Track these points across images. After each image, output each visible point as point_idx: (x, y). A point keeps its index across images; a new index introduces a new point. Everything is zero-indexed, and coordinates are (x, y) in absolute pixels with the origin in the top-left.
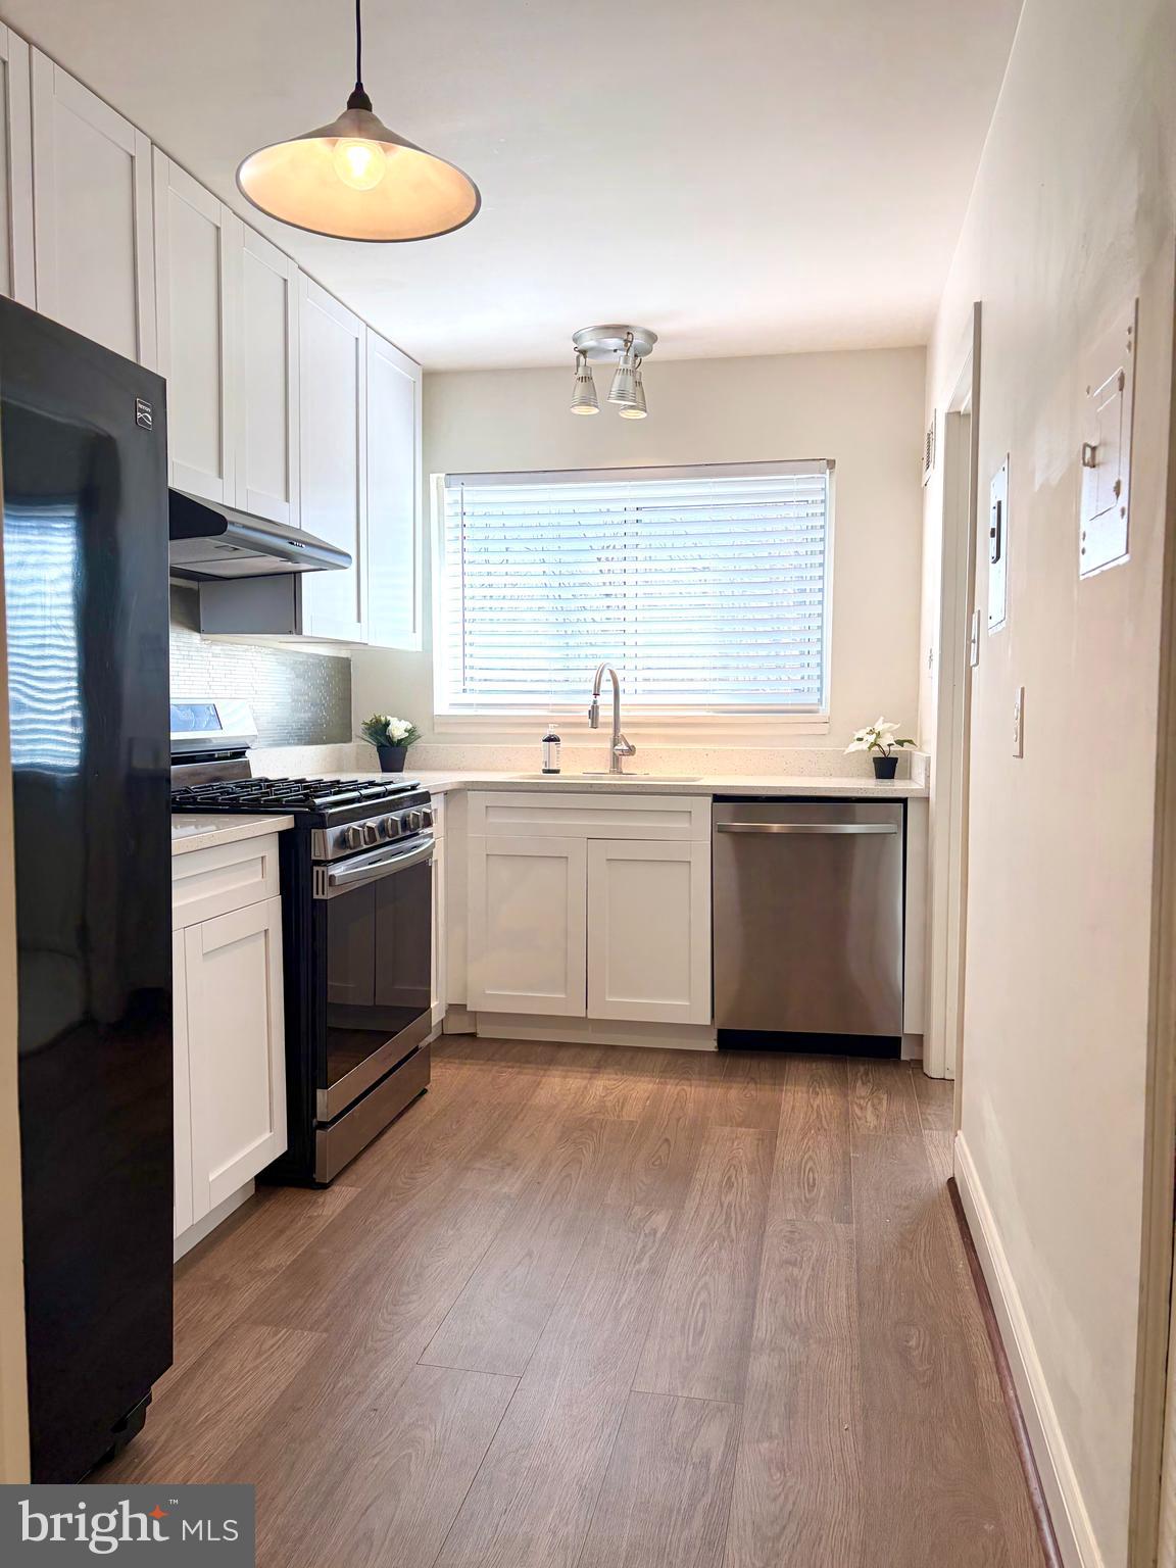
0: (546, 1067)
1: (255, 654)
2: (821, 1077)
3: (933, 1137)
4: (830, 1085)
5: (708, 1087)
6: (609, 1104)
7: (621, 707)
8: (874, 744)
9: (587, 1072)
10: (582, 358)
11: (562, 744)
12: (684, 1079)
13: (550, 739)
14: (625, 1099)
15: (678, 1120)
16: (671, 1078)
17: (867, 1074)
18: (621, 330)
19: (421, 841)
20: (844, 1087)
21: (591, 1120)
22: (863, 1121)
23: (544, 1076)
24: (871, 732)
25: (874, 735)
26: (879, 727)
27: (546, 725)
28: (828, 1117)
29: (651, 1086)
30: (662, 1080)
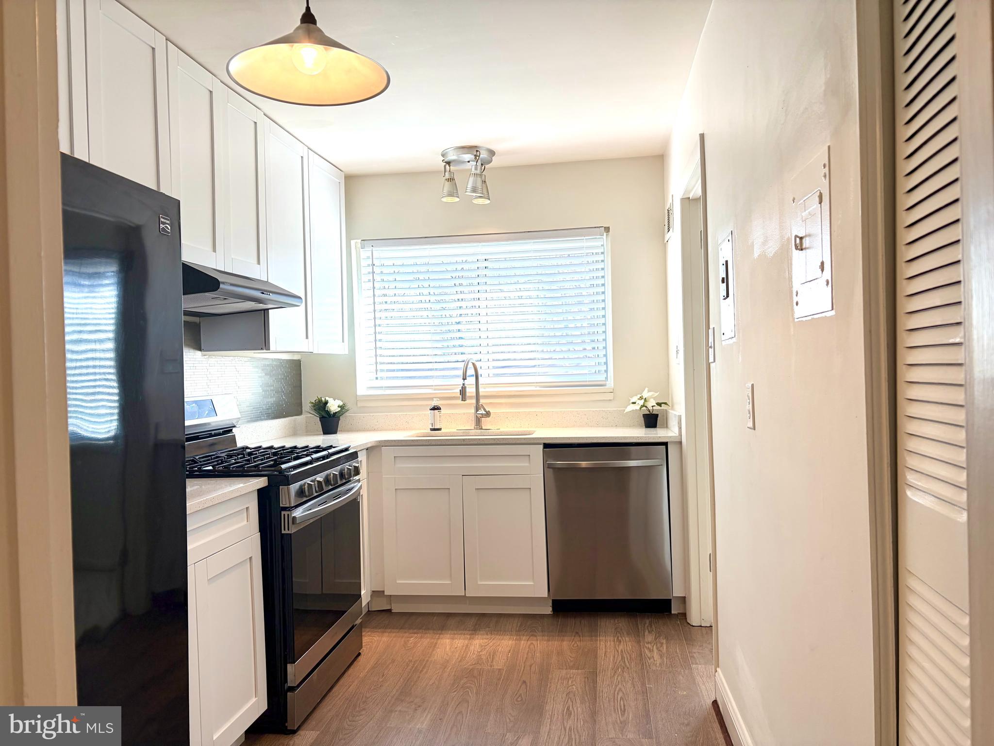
0: (440, 632)
1: (237, 362)
2: (621, 630)
3: (700, 669)
4: (628, 634)
5: (549, 640)
6: (484, 657)
7: (480, 386)
8: (643, 406)
9: (467, 634)
10: (447, 166)
11: (443, 411)
12: (532, 635)
13: (434, 409)
14: (494, 653)
15: (531, 666)
16: (524, 635)
17: (651, 626)
18: (473, 149)
19: (352, 485)
20: (637, 635)
21: (472, 670)
22: (652, 660)
23: (438, 639)
24: (641, 398)
25: (643, 401)
26: (646, 394)
27: (432, 399)
28: (629, 658)
29: (510, 642)
30: (518, 637)
